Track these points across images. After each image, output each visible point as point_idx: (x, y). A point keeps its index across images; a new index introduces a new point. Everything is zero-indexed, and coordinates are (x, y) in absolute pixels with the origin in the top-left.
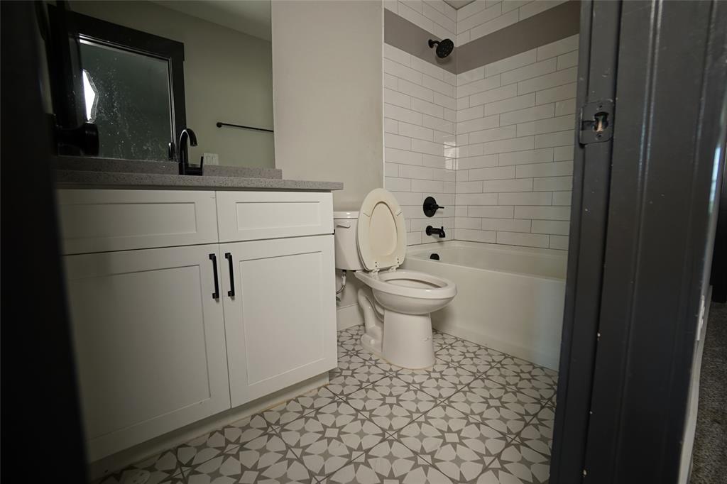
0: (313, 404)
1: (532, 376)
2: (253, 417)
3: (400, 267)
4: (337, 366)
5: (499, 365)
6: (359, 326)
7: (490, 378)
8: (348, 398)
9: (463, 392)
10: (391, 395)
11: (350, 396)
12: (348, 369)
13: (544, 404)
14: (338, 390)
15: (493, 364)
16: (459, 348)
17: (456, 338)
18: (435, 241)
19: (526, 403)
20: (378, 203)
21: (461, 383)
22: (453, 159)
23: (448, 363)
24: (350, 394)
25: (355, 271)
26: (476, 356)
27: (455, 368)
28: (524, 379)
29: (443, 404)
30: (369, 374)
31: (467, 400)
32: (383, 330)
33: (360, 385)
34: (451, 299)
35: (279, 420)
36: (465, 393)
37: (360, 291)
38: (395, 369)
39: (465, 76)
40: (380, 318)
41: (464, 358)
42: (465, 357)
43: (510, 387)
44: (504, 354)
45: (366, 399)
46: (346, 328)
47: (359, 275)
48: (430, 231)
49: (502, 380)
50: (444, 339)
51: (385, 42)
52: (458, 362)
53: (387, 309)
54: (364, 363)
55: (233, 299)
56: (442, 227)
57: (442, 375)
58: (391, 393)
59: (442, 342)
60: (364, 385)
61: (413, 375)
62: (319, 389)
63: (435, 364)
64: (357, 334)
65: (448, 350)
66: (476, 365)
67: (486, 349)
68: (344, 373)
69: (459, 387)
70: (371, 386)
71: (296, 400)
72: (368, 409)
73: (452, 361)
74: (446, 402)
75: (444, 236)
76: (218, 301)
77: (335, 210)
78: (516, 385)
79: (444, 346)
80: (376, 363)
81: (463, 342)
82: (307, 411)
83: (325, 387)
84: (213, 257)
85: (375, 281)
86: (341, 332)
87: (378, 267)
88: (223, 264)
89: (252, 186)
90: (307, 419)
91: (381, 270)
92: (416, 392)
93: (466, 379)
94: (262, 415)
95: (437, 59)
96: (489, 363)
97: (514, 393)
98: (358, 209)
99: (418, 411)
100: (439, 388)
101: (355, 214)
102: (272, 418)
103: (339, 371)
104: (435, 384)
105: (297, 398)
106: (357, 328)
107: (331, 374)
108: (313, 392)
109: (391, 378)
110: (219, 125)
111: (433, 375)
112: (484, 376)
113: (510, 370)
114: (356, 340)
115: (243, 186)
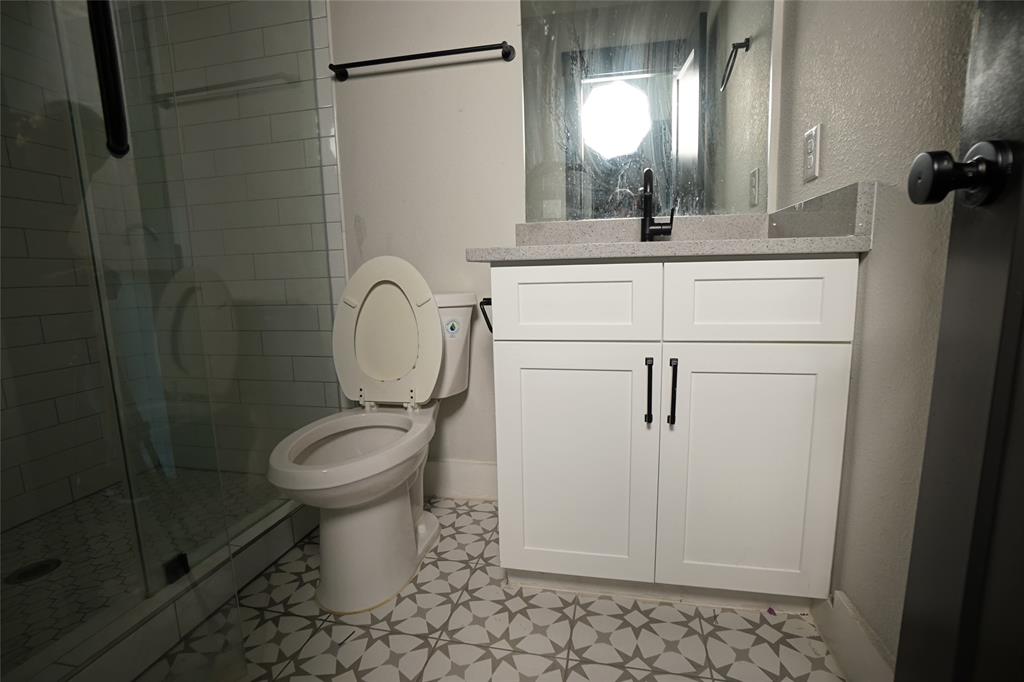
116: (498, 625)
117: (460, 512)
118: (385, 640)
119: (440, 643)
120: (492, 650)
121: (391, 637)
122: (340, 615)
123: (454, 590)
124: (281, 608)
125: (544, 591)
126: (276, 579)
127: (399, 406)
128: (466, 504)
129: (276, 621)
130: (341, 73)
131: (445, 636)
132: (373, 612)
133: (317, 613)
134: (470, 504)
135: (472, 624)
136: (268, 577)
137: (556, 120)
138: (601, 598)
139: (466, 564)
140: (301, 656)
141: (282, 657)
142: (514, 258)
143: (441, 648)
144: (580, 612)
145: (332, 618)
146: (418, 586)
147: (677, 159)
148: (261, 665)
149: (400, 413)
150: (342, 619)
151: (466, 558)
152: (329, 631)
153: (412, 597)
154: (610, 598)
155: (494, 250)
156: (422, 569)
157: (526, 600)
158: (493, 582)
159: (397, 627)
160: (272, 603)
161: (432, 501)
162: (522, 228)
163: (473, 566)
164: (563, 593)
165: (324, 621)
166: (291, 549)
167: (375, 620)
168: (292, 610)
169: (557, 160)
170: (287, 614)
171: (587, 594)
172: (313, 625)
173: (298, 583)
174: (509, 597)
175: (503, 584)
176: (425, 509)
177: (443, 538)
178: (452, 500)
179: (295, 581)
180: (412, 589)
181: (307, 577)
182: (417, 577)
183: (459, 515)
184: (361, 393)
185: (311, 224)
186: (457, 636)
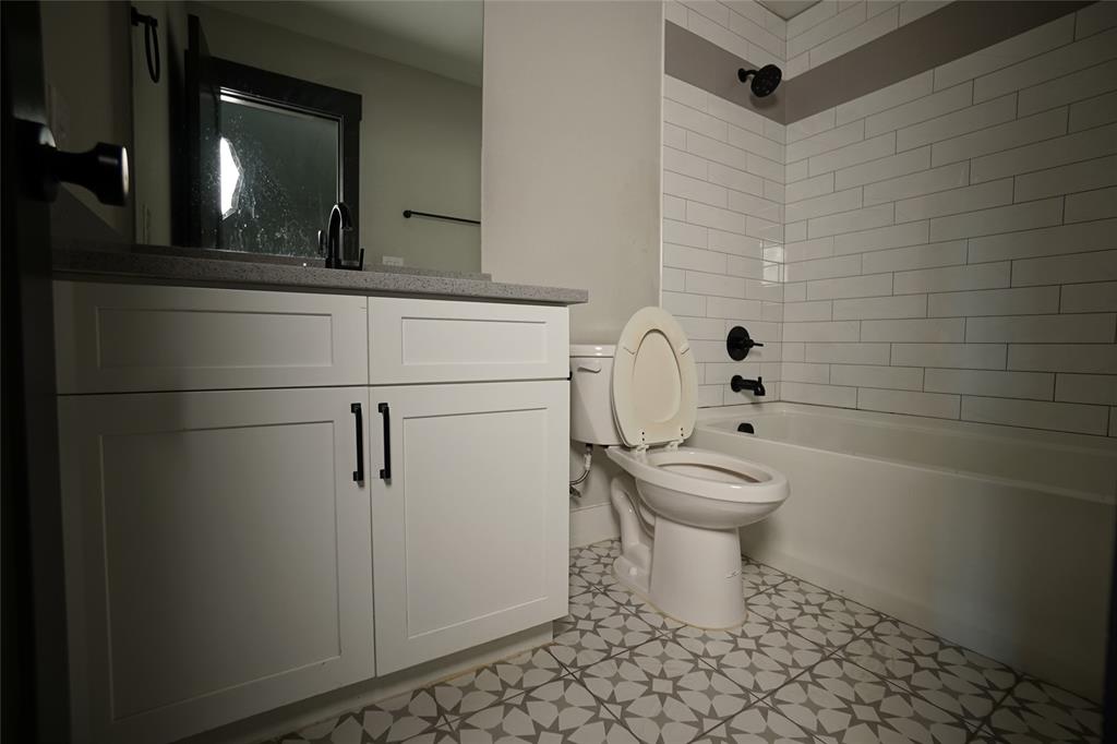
0: (521, 680)
1: (939, 663)
2: (416, 693)
3: (685, 444)
4: (567, 613)
5: (869, 635)
6: (612, 542)
7: (854, 659)
8: (584, 675)
9: (802, 683)
10: (663, 675)
11: (588, 671)
12: (588, 618)
13: (973, 730)
14: (567, 656)
15: (858, 631)
16: (791, 595)
17: (784, 575)
18: (747, 401)
19: (933, 722)
20: (648, 333)
21: (795, 665)
22: (779, 263)
23: (769, 622)
24: (588, 666)
25: (607, 446)
26: (824, 612)
27: (785, 634)
28: (923, 669)
29: (760, 704)
30: (624, 630)
31: (809, 701)
32: (652, 551)
33: (608, 652)
34: (777, 505)
35: (459, 704)
36: (804, 685)
37: (615, 481)
38: (671, 625)
39: (799, 127)
40: (647, 530)
41: (801, 615)
42: (803, 614)
43: (895, 682)
44: (878, 614)
45: (616, 680)
46: (590, 543)
47: (614, 453)
48: (738, 384)
49: (877, 667)
50: (761, 574)
51: (666, 73)
52: (790, 621)
53: (659, 516)
54: (618, 609)
55: (389, 484)
56: (760, 379)
57: (759, 645)
58: (663, 671)
59: (758, 580)
60: (615, 651)
61: (705, 639)
62: (535, 651)
63: (746, 622)
64: (608, 556)
65: (769, 596)
66: (825, 631)
67: (843, 600)
68: (582, 625)
69: (794, 672)
70: (626, 655)
71: (493, 670)
72: (618, 700)
73: (778, 618)
74: (768, 700)
75: (763, 393)
76: (362, 485)
77: (572, 342)
78: (907, 679)
79: (762, 588)
80: (638, 611)
81: (797, 582)
82: (509, 693)
83: (546, 648)
84: (356, 409)
85: (641, 466)
86: (581, 550)
87: (646, 442)
88: (373, 422)
89: (429, 289)
90: (508, 708)
91: (652, 447)
92: (709, 674)
93: (807, 657)
94: (431, 691)
95: (752, 99)
96: (850, 630)
97: (906, 697)
98: (615, 343)
99: (712, 714)
100: (753, 669)
101: (610, 350)
102: (448, 699)
103: (573, 620)
104: (747, 662)
105: (495, 664)
106: (609, 544)
107: (558, 626)
108: (524, 656)
109: (664, 643)
110: (407, 214)
111: (742, 643)
112: (840, 653)
113: (893, 646)
114: (606, 565)
115: (414, 290)
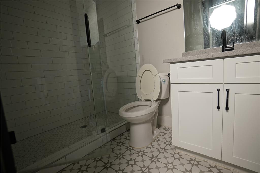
116: (171, 160)
117: (166, 130)
118: (142, 156)
119: (155, 160)
120: (168, 166)
121: (143, 156)
122: (134, 148)
123: (161, 148)
124: (122, 143)
125: (186, 154)
126: (122, 137)
127: (150, 101)
128: (168, 128)
129: (120, 146)
130: (138, 22)
131: (156, 159)
132: (141, 149)
133: (129, 146)
134: (169, 128)
135: (164, 158)
136: (120, 136)
137: (194, 22)
138: (203, 161)
139: (165, 143)
140: (124, 154)
141: (120, 154)
142: (176, 61)
143: (155, 162)
144: (196, 163)
145: (131, 148)
146: (152, 146)
147: (246, 25)
148: (116, 154)
149: (150, 102)
150: (133, 149)
151: (166, 141)
152: (130, 151)
153: (150, 148)
154: (207, 162)
155: (170, 59)
156: (154, 142)
157: (180, 156)
158: (171, 149)
159: (145, 154)
160: (120, 142)
161: (160, 126)
162: (184, 54)
163: (167, 144)
164: (191, 156)
165: (130, 148)
166: (126, 131)
167: (140, 151)
168: (124, 144)
169: (194, 33)
170: (123, 145)
171: (199, 158)
172: (127, 149)
173: (126, 139)
174: (175, 154)
175: (174, 150)
176: (157, 127)
177: (160, 135)
178: (165, 126)
179: (125, 138)
180: (150, 146)
181: (128, 138)
182: (152, 143)
183: (166, 131)
184: (142, 97)
185: (133, 58)
186: (159, 160)
